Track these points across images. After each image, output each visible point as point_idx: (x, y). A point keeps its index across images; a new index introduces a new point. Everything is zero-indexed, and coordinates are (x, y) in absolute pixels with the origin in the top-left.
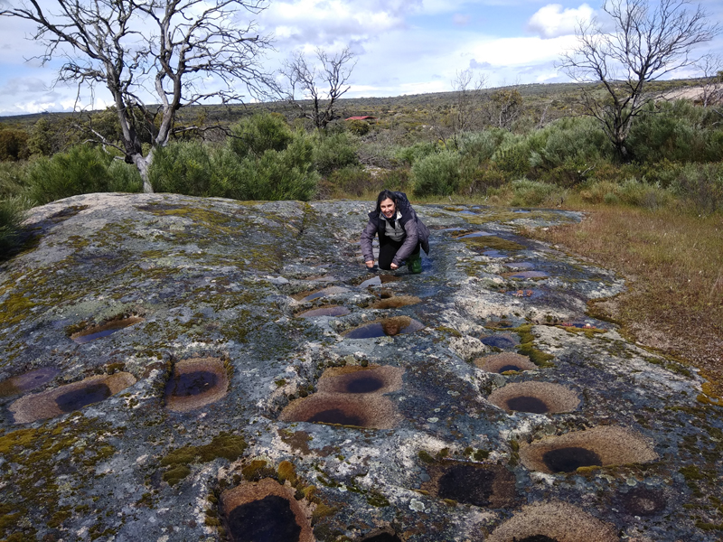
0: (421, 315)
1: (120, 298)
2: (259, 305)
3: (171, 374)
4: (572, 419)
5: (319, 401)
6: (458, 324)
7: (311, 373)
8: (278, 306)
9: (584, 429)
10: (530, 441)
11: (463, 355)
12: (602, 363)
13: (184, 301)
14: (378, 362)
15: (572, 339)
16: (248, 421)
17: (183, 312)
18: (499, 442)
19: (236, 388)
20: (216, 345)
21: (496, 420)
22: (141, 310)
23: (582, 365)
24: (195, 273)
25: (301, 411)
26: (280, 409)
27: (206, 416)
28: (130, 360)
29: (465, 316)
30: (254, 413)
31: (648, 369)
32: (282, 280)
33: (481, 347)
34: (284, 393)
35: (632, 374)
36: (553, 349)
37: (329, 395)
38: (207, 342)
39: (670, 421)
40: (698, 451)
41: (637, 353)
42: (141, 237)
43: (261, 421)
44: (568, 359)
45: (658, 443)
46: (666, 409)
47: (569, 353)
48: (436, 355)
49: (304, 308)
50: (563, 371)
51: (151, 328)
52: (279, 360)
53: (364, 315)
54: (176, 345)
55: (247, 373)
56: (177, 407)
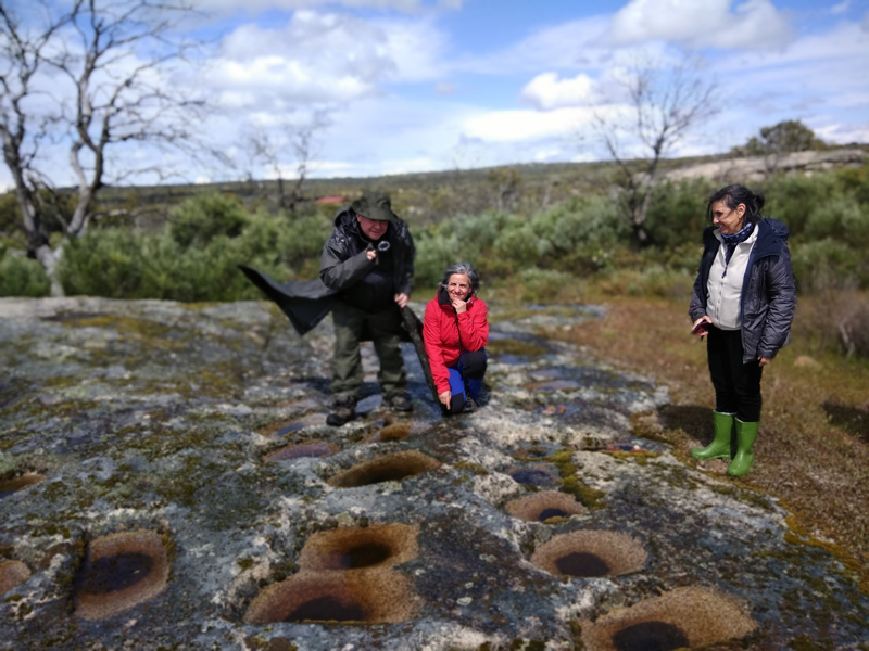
0: (434, 447)
1: (10, 446)
2: (213, 447)
3: (83, 559)
4: (643, 581)
5: (302, 585)
6: (482, 456)
7: (290, 545)
8: (240, 447)
9: (659, 594)
10: (594, 617)
11: (492, 499)
12: (663, 497)
13: (104, 448)
14: (383, 519)
15: (622, 468)
16: (200, 627)
17: (102, 465)
18: (556, 626)
19: (181, 575)
20: (151, 510)
21: (548, 594)
22: (41, 464)
23: (641, 503)
24: (119, 406)
25: (277, 603)
26: (247, 603)
27: (137, 624)
28: (22, 541)
29: (488, 444)
30: (208, 614)
31: (719, 501)
32: (243, 409)
33: (514, 486)
34: (252, 579)
35: (703, 511)
36: (602, 483)
37: (315, 575)
38: (137, 508)
39: (762, 573)
40: (804, 613)
41: (702, 482)
42: (44, 359)
43: (219, 627)
44: (622, 495)
45: (753, 606)
46: (753, 557)
47: (621, 487)
48: (460, 503)
49: (275, 447)
50: (620, 513)
51: (55, 491)
52: (243, 528)
53: (358, 452)
54: (92, 515)
55: (196, 551)
56: (92, 612)
